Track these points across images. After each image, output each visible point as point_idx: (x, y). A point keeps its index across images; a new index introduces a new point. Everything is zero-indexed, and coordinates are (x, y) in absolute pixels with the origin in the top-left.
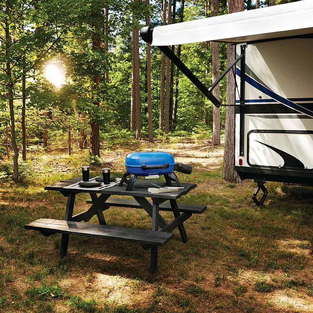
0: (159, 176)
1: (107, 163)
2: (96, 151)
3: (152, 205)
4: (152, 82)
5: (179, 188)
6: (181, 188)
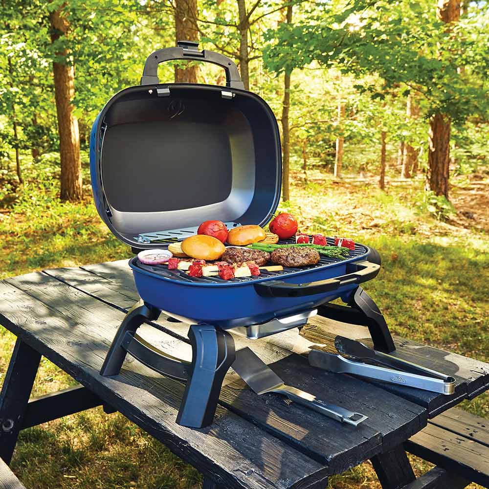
2: (439, 186)
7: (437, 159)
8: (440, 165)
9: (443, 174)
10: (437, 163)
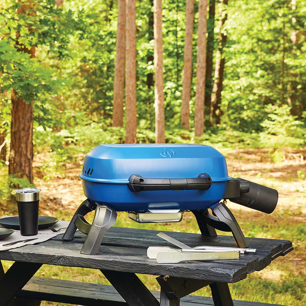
0: (180, 214)
1: (51, 200)
2: (23, 168)
3: (159, 300)
4: (164, 16)
5: (242, 251)
6: (248, 250)
7: (20, 138)
8: (23, 145)
9: (26, 155)
10: (20, 143)
